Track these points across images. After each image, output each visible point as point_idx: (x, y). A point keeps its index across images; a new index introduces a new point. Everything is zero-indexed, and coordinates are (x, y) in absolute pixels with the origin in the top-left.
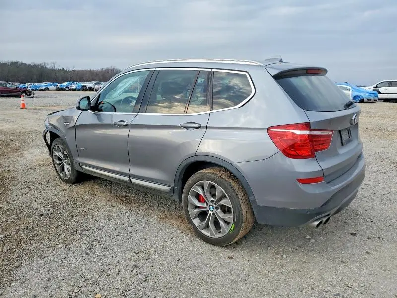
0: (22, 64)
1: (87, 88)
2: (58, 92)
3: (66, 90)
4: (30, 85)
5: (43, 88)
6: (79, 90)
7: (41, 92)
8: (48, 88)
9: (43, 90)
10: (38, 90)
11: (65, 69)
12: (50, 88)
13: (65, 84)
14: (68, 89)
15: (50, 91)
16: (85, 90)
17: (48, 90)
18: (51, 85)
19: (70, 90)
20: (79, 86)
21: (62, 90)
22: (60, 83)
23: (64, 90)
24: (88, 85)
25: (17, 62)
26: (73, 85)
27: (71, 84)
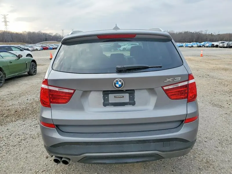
0: (190, 32)
1: (215, 46)
2: (198, 48)
3: (202, 47)
4: (185, 44)
5: (190, 46)
6: (210, 47)
7: (189, 48)
8: (193, 46)
9: (190, 47)
10: (188, 47)
11: (213, 34)
12: (194, 46)
13: (203, 43)
14: (203, 46)
15: (194, 47)
16: (213, 47)
17: (192, 46)
18: (195, 44)
19: (205, 47)
20: (210, 45)
21: (200, 46)
22: (200, 43)
23: (201, 47)
24: (215, 44)
25: (187, 32)
26: (207, 44)
27: (206, 43)
